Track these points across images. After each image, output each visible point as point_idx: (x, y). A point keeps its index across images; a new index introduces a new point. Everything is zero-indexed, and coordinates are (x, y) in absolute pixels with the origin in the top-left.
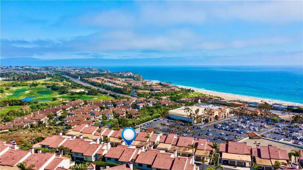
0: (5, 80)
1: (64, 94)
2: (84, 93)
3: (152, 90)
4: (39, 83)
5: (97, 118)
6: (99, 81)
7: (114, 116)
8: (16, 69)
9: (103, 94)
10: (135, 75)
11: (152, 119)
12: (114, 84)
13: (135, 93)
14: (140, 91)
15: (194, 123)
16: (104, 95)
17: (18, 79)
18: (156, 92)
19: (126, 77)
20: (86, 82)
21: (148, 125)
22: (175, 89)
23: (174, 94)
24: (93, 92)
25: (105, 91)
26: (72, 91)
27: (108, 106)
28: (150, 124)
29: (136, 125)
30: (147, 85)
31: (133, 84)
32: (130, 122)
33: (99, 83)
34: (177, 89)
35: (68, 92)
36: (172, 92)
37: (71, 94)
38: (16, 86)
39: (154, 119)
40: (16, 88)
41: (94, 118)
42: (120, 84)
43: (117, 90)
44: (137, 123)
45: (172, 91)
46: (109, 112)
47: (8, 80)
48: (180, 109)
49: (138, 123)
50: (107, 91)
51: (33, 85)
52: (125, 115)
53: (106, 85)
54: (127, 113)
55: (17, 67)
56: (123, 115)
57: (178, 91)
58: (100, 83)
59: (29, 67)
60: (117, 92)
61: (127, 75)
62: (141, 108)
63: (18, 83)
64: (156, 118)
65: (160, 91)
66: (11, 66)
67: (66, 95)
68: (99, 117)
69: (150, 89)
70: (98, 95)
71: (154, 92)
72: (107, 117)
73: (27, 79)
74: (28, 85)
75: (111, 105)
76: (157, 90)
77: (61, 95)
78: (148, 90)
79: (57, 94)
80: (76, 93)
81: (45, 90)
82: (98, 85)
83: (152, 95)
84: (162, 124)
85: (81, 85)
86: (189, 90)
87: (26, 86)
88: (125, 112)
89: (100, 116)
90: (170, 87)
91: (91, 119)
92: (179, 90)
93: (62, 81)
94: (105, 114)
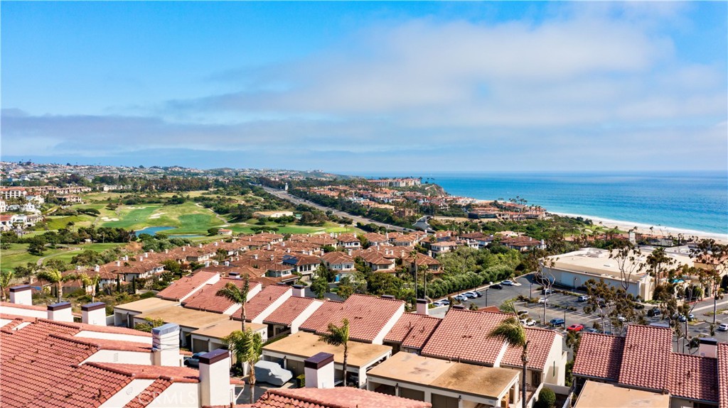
0: (113, 191)
1: (242, 221)
2: (291, 220)
3: (472, 216)
4: (188, 197)
5: (303, 273)
6: (334, 194)
7: (358, 270)
8: (152, 172)
9: (341, 222)
10: (427, 186)
11: (486, 282)
12: (372, 199)
13: (426, 222)
14: (440, 219)
15: (643, 301)
16: (343, 225)
17: (142, 190)
18: (485, 221)
19: (403, 189)
20: (301, 197)
21: (470, 300)
22: (537, 216)
23: (535, 226)
24: (315, 219)
25: (345, 216)
26: (261, 215)
27: (346, 246)
28: (479, 296)
29: (430, 297)
30: (460, 206)
31: (421, 202)
32: (408, 288)
33: (333, 197)
34: (544, 215)
35: (250, 218)
36: (530, 223)
37: (258, 221)
38: (134, 204)
39: (492, 283)
40: (134, 208)
41: (290, 274)
42: (386, 201)
43: (378, 213)
44: (434, 291)
45: (529, 220)
46: (342, 258)
47: (122, 191)
48: (580, 255)
49: (437, 292)
50: (351, 217)
51: (173, 200)
52: (392, 267)
53: (350, 202)
54: (399, 262)
55: (155, 167)
56: (386, 266)
57: (547, 221)
58: (337, 198)
59: (181, 168)
60: (378, 220)
61: (407, 184)
62: (443, 255)
63: (141, 196)
64: (498, 280)
65: (496, 220)
66: (141, 167)
67: (245, 223)
68: (308, 272)
69: (466, 214)
70: (326, 226)
71: (480, 222)
72: (336, 272)
73: (164, 189)
74: (163, 200)
75: (356, 244)
76: (487, 216)
77: (233, 224)
78: (463, 216)
79: (226, 221)
80: (270, 220)
81: (198, 213)
82: (331, 203)
83: (474, 227)
84: (521, 298)
85: (288, 201)
86: (579, 219)
87: (156, 203)
88: (393, 260)
89: (313, 268)
90: (524, 210)
91: (283, 276)
92: (549, 218)
93: (243, 194)
94: (328, 264)
